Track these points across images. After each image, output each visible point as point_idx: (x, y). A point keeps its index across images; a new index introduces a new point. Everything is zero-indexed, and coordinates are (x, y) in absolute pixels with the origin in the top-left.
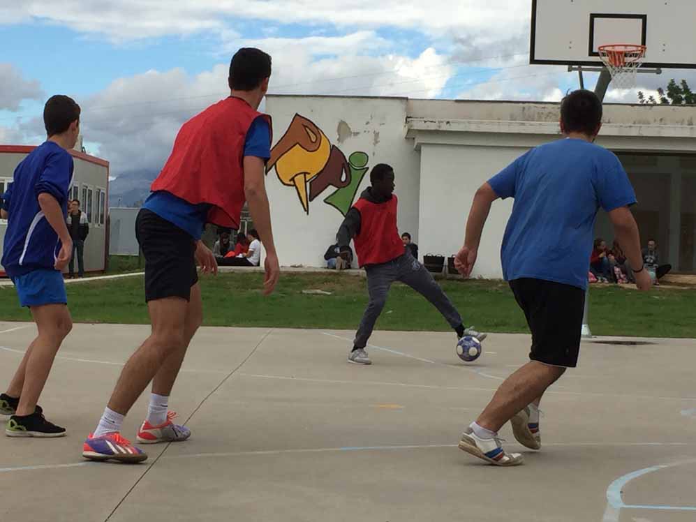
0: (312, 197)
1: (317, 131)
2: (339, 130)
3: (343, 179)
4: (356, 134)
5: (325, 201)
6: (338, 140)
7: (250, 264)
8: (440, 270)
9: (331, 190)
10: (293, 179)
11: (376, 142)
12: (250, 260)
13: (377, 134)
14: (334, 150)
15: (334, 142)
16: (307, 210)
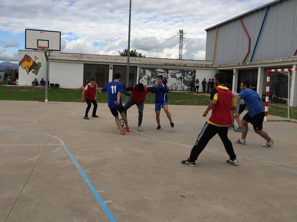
0: (29, 71)
1: (30, 58)
2: (35, 58)
3: (36, 68)
4: (38, 59)
6: (35, 60)
7: (16, 85)
8: (53, 86)
9: (33, 70)
10: (25, 67)
12: (16, 83)
13: (42, 59)
14: (34, 62)
15: (34, 60)
16: (28, 74)
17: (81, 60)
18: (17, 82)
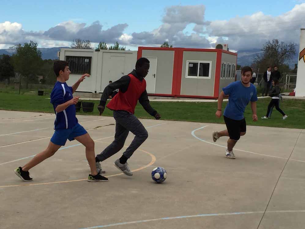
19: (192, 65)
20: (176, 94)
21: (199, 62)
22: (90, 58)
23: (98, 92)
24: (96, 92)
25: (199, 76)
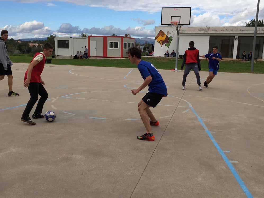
0: (163, 44)
1: (164, 33)
2: (167, 33)
4: (171, 33)
5: (165, 45)
8: (182, 57)
9: (166, 43)
10: (160, 41)
11: (174, 35)
13: (174, 33)
14: (167, 36)
16: (162, 47)
17: (207, 32)
18: (153, 54)
19: (111, 43)
20: (105, 56)
21: (114, 42)
22: (68, 41)
23: (72, 56)
24: (71, 56)
25: (114, 48)
